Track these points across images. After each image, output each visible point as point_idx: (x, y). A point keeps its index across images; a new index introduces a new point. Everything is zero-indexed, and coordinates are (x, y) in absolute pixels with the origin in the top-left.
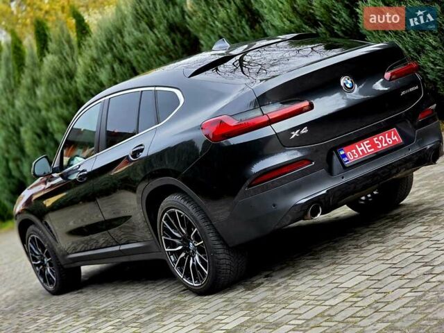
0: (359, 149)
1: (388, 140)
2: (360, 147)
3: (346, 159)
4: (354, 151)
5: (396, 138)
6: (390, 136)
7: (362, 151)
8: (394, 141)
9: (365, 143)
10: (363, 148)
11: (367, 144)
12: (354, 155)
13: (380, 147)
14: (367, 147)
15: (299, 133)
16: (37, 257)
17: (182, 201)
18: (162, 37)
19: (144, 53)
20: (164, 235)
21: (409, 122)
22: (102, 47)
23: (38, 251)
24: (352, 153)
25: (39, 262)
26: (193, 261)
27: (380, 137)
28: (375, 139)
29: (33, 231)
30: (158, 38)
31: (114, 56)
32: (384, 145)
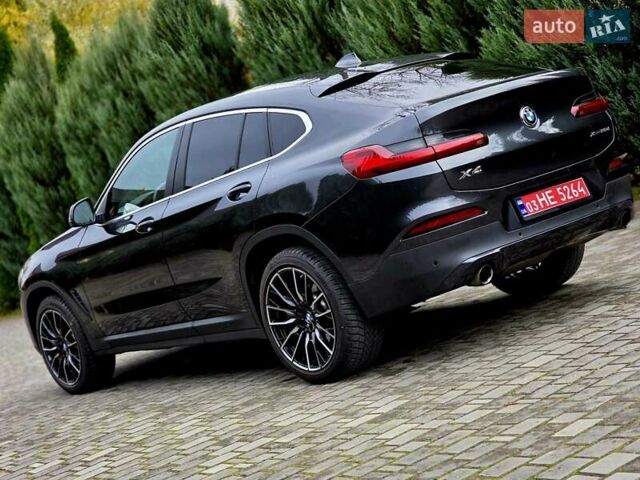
0: (540, 200)
1: (574, 191)
2: (541, 197)
3: (524, 211)
4: (534, 202)
5: (582, 190)
6: (575, 188)
7: (543, 202)
8: (581, 194)
9: (547, 193)
10: (544, 199)
11: (550, 195)
12: (534, 207)
13: (564, 199)
14: (549, 198)
15: (470, 173)
16: (53, 341)
17: (305, 256)
18: (192, 62)
19: (165, 84)
20: (270, 304)
21: (598, 171)
22: (99, 74)
23: (56, 333)
24: (532, 204)
25: (54, 348)
26: (311, 338)
27: (565, 187)
28: (558, 189)
29: (51, 304)
30: (186, 63)
31: (117, 87)
32: (569, 198)
